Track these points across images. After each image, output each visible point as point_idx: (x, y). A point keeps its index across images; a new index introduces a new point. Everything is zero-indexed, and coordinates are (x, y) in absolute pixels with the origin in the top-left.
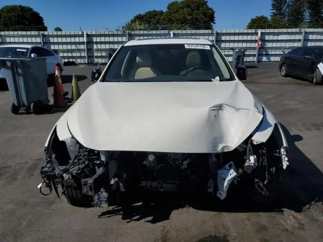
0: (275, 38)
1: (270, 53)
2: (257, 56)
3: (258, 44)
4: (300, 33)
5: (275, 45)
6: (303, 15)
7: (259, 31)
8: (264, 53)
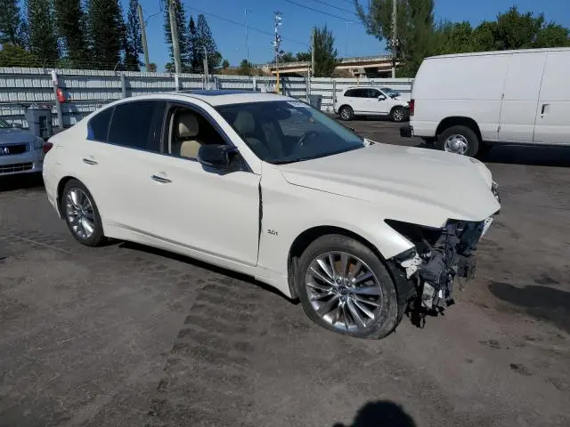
0: (82, 85)
1: (80, 110)
2: (59, 115)
3: (58, 95)
4: (116, 78)
5: (84, 96)
6: (56, 45)
7: (53, 72)
8: (70, 111)
